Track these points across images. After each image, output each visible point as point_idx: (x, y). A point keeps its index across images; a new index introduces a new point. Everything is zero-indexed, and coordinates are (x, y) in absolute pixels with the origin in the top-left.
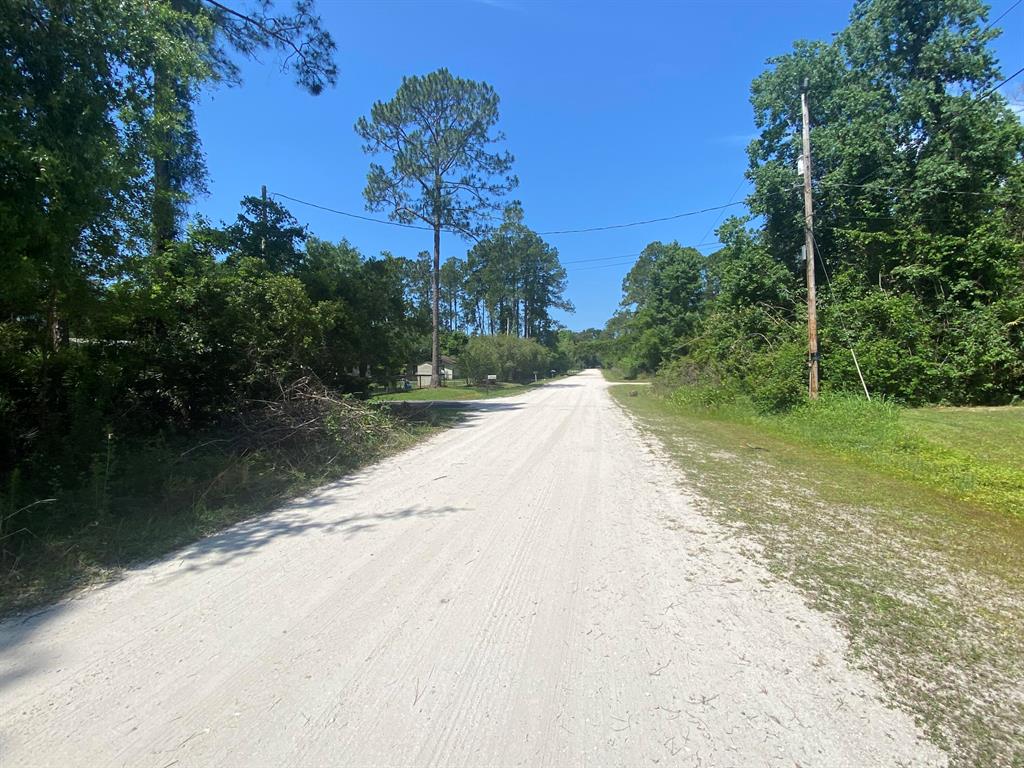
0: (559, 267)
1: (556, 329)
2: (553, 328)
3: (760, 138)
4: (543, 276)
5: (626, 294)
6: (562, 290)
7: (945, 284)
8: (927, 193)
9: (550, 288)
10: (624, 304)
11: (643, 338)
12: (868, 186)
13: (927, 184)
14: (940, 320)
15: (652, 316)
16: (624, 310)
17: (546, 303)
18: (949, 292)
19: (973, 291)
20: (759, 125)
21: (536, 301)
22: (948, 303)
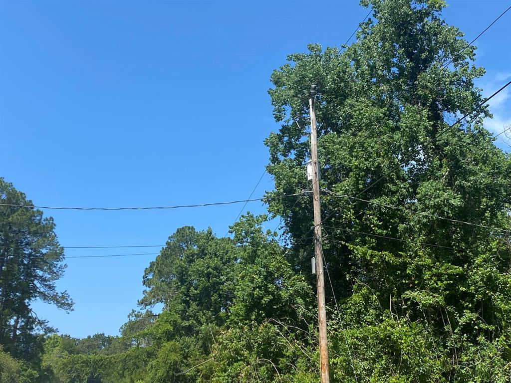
0: (56, 245)
1: (42, 332)
2: (37, 331)
3: (279, 133)
4: (30, 255)
5: (148, 290)
6: (56, 276)
7: (451, 315)
8: (426, 217)
9: (40, 273)
10: (144, 302)
11: (161, 353)
12: (375, 202)
13: (426, 208)
14: (450, 355)
15: (175, 323)
16: (144, 311)
17: (29, 292)
18: (455, 324)
19: (478, 325)
20: (278, 119)
21: (15, 290)
22: (455, 336)
